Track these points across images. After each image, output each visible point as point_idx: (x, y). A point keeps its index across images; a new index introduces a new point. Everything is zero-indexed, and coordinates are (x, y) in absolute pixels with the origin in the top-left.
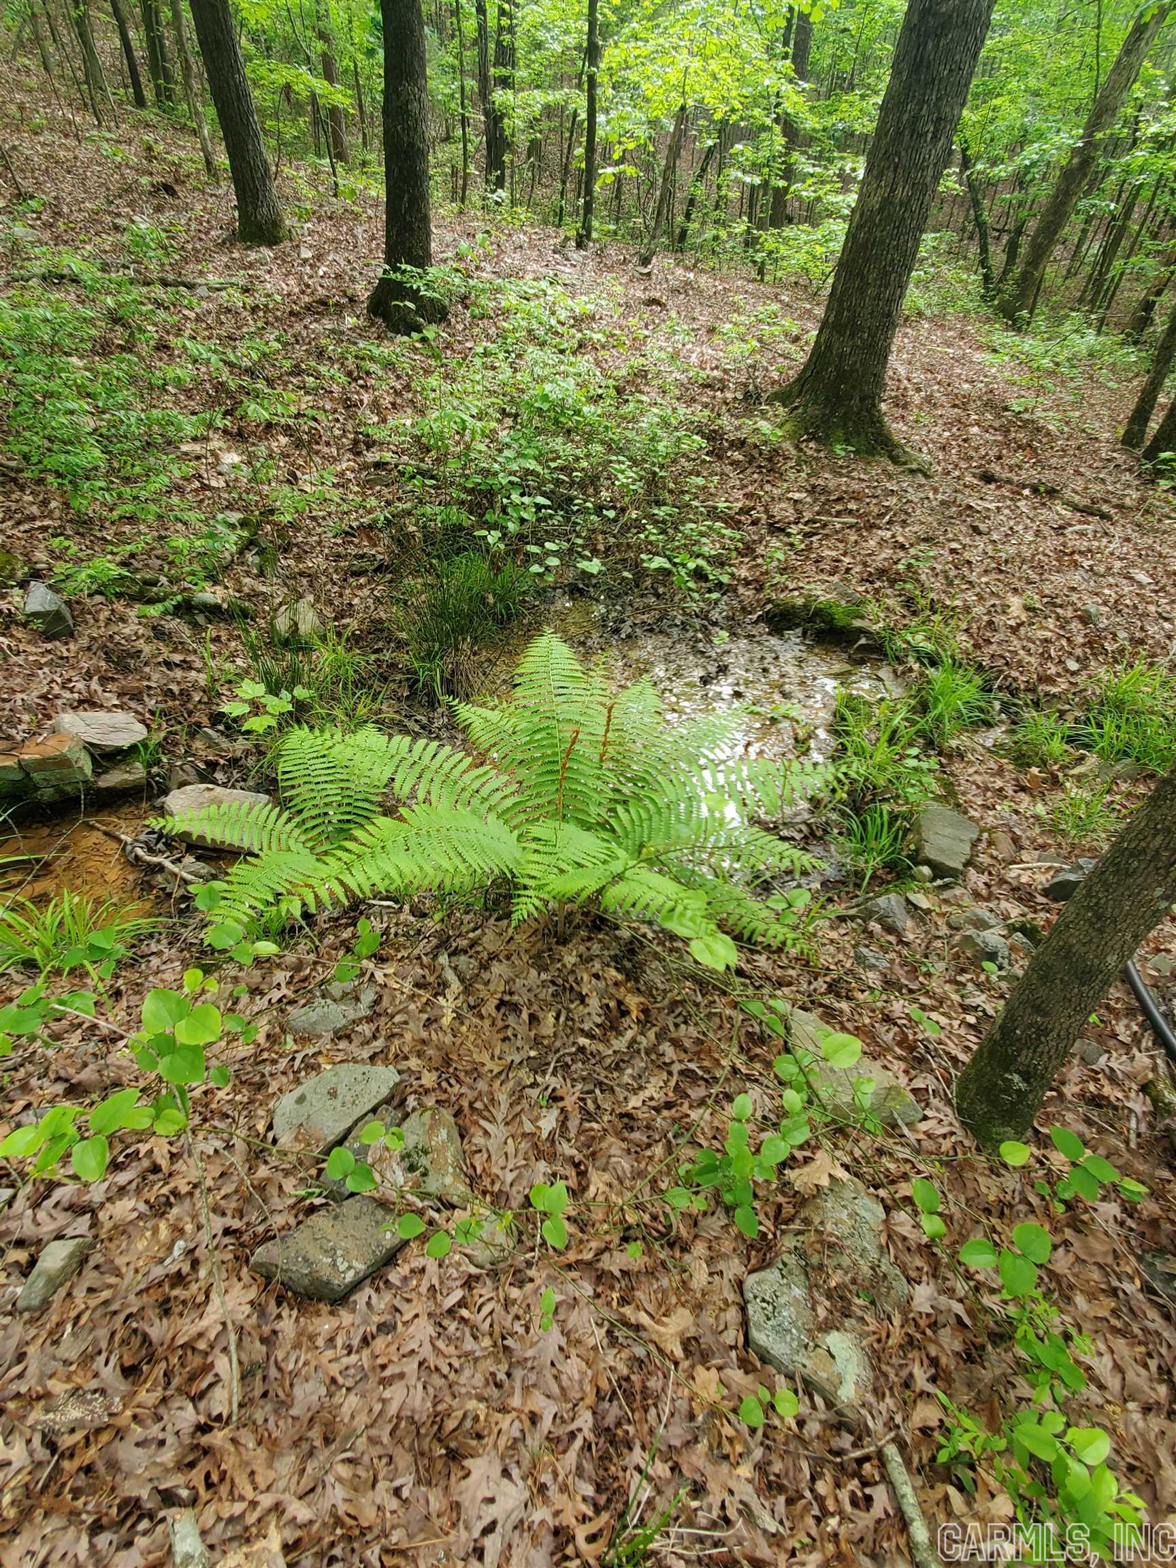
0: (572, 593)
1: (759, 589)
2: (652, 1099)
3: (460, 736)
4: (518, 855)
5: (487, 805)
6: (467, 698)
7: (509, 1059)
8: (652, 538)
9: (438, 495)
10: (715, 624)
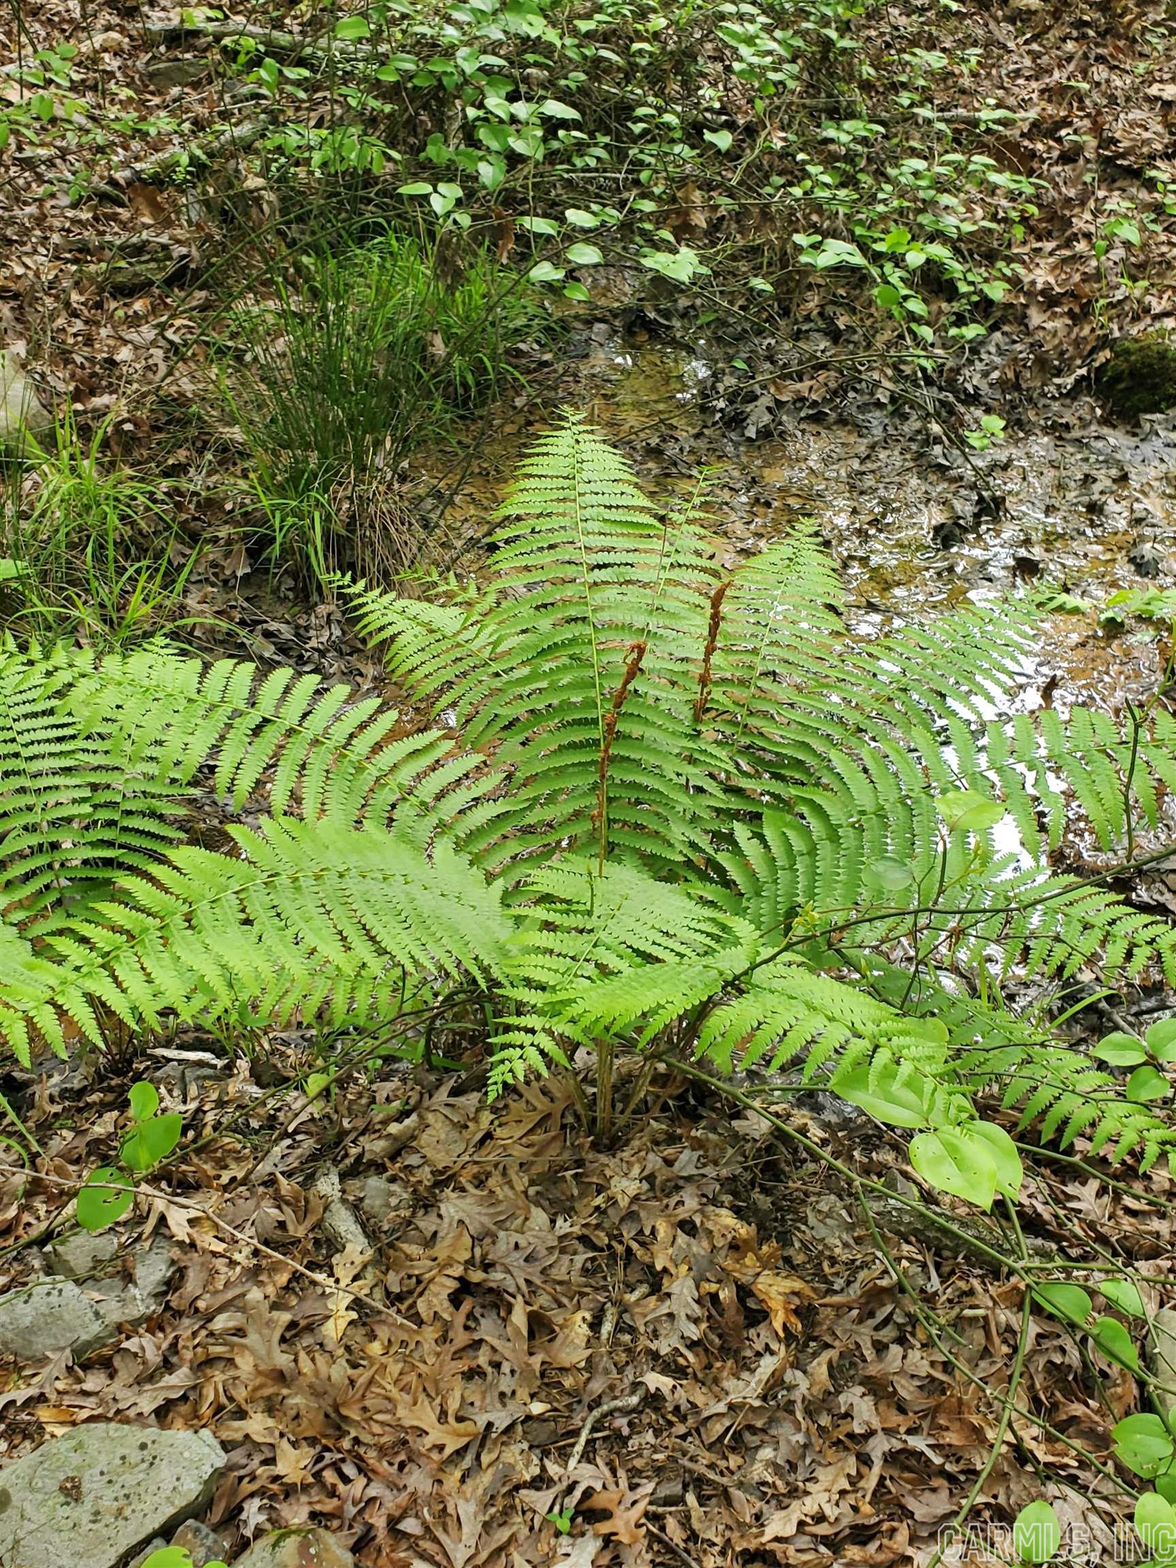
0: (630, 331)
1: (1080, 316)
2: (820, 1518)
3: (370, 670)
4: (504, 932)
5: (432, 819)
6: (386, 581)
7: (482, 1419)
8: (821, 193)
9: (314, 105)
10: (973, 399)
